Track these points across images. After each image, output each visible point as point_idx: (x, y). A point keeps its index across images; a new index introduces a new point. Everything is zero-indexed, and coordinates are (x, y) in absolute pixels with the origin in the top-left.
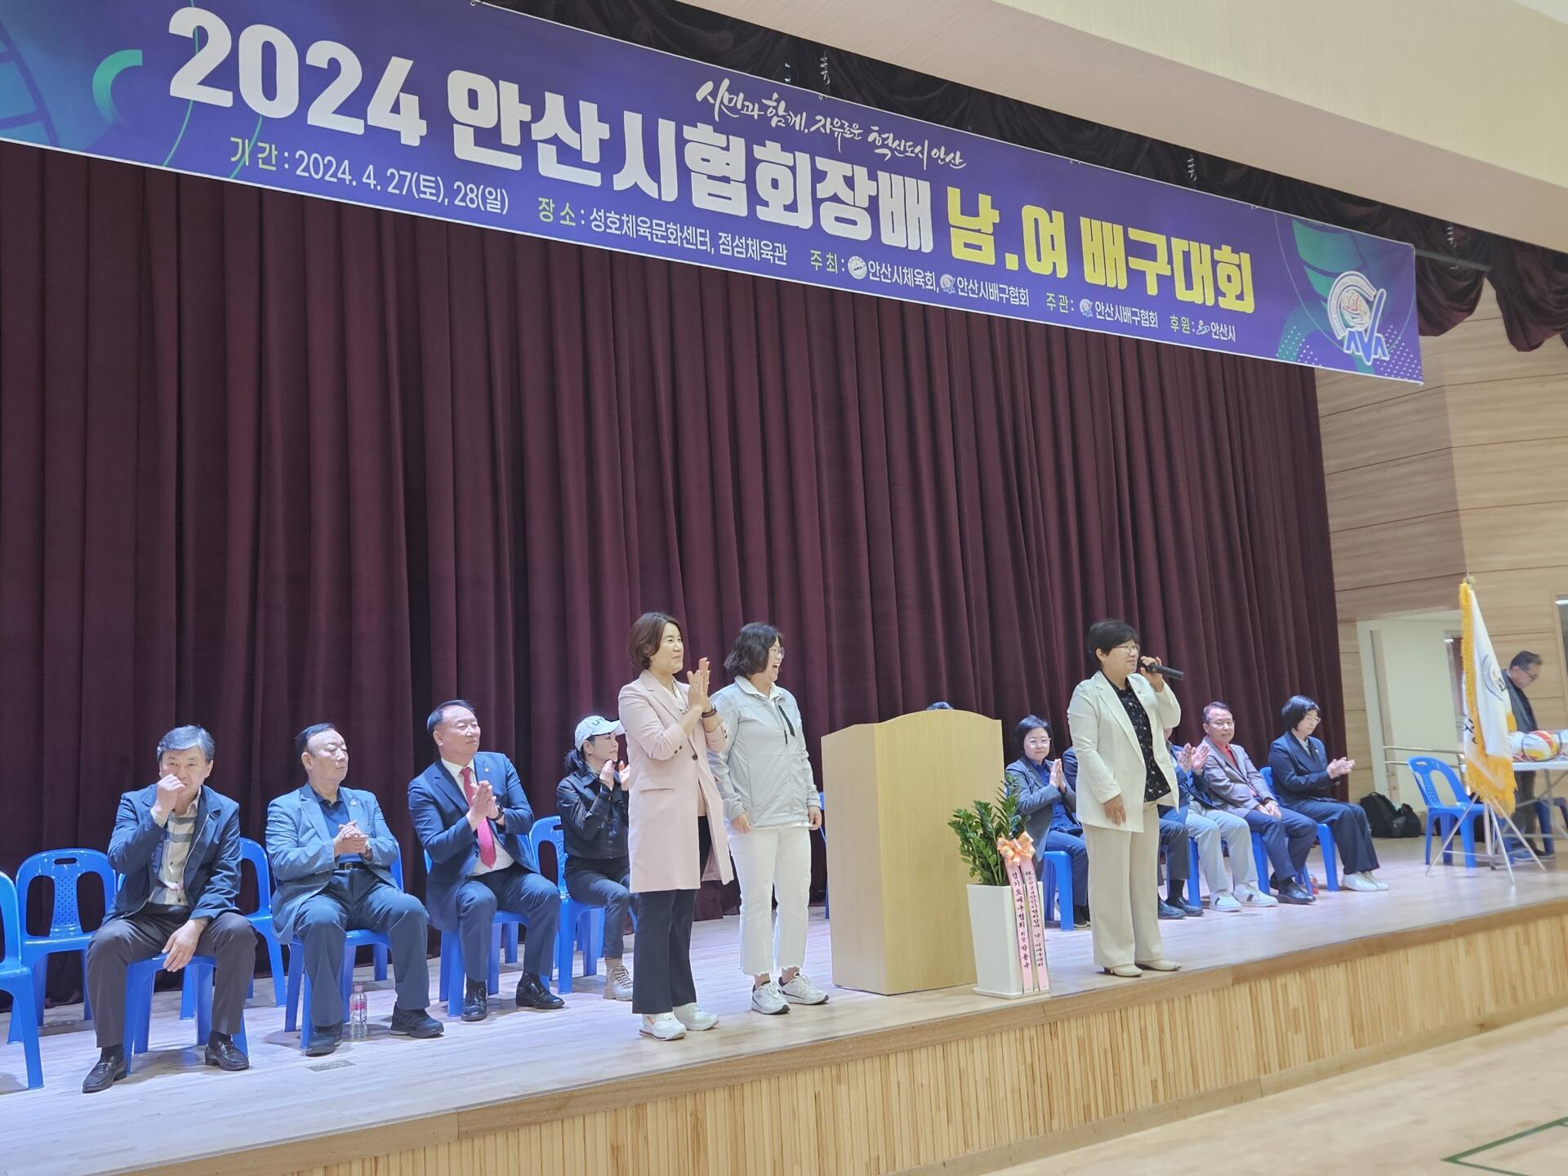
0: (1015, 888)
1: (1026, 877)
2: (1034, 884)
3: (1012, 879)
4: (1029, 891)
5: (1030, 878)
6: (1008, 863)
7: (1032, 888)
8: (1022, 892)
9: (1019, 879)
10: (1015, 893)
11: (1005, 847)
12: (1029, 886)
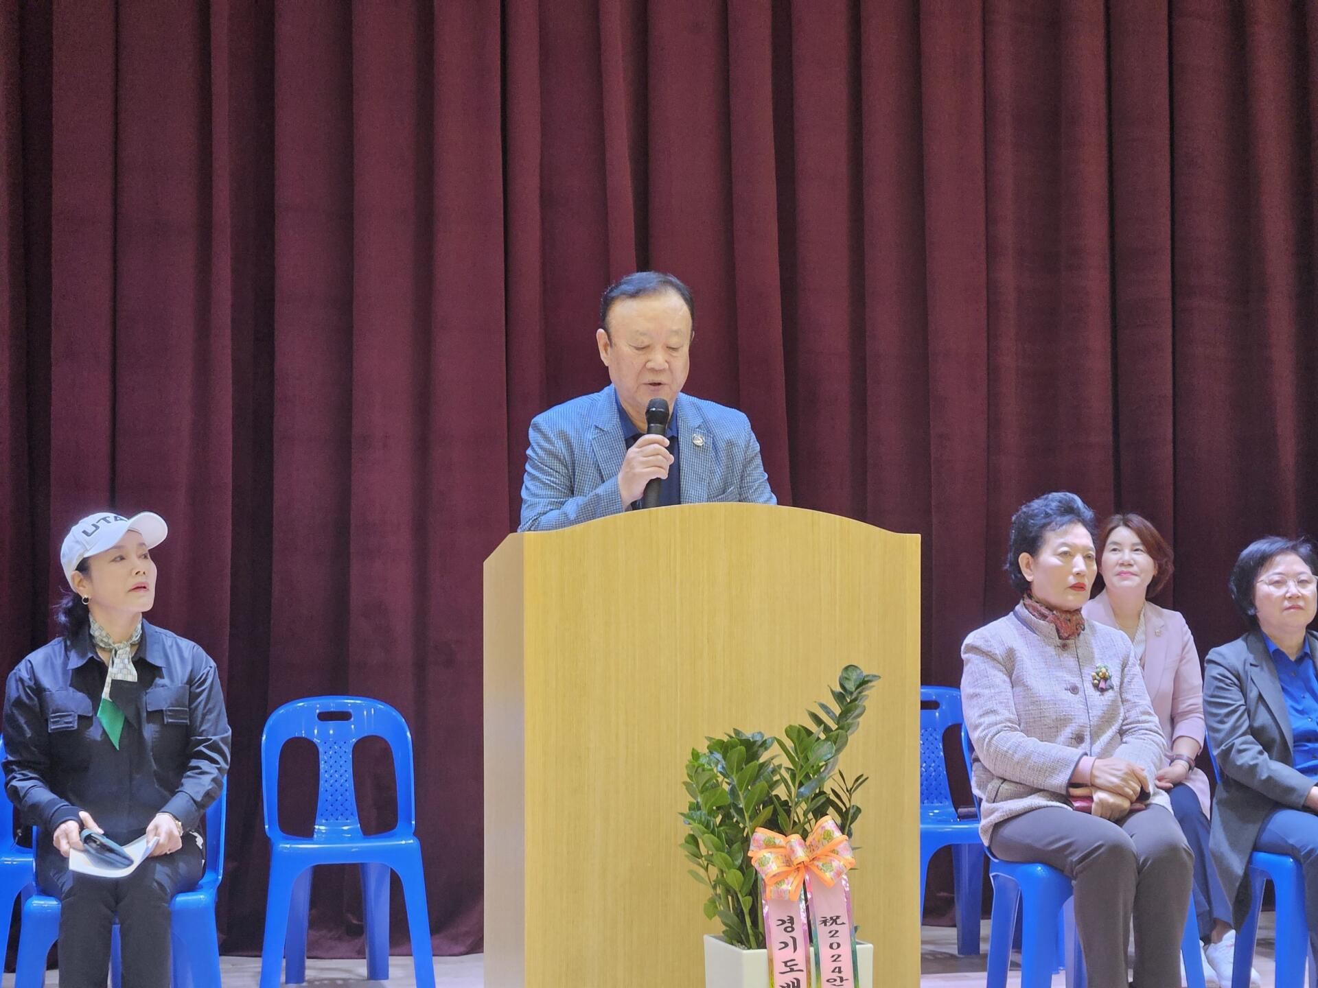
0: (781, 956)
1: (822, 932)
2: (845, 951)
3: (776, 934)
4: (827, 966)
5: (834, 934)
6: (769, 893)
7: (836, 958)
8: (802, 966)
9: (799, 932)
10: (779, 967)
11: (766, 854)
12: (826, 953)
